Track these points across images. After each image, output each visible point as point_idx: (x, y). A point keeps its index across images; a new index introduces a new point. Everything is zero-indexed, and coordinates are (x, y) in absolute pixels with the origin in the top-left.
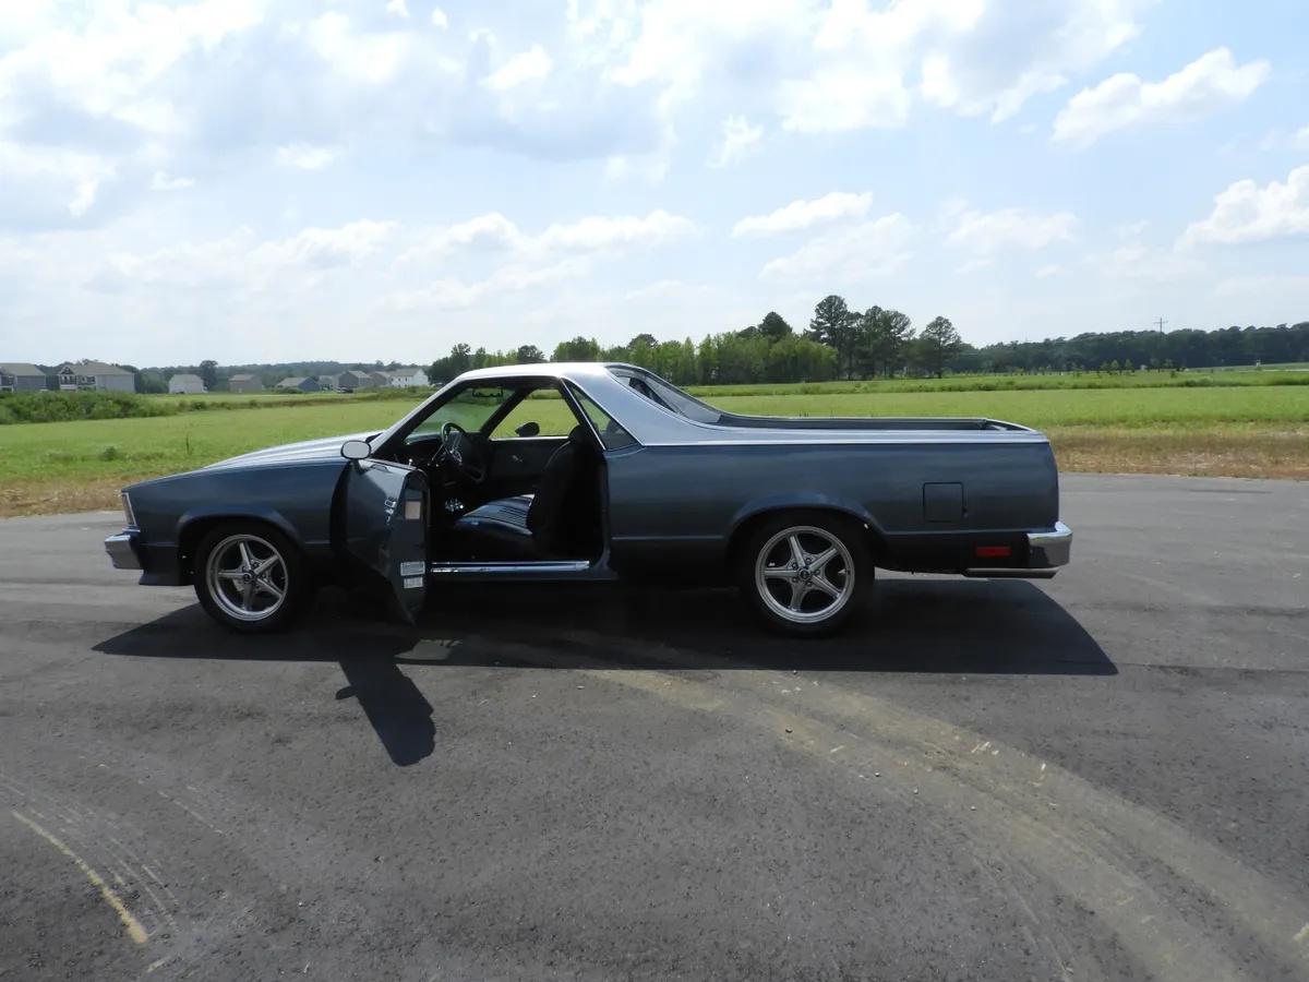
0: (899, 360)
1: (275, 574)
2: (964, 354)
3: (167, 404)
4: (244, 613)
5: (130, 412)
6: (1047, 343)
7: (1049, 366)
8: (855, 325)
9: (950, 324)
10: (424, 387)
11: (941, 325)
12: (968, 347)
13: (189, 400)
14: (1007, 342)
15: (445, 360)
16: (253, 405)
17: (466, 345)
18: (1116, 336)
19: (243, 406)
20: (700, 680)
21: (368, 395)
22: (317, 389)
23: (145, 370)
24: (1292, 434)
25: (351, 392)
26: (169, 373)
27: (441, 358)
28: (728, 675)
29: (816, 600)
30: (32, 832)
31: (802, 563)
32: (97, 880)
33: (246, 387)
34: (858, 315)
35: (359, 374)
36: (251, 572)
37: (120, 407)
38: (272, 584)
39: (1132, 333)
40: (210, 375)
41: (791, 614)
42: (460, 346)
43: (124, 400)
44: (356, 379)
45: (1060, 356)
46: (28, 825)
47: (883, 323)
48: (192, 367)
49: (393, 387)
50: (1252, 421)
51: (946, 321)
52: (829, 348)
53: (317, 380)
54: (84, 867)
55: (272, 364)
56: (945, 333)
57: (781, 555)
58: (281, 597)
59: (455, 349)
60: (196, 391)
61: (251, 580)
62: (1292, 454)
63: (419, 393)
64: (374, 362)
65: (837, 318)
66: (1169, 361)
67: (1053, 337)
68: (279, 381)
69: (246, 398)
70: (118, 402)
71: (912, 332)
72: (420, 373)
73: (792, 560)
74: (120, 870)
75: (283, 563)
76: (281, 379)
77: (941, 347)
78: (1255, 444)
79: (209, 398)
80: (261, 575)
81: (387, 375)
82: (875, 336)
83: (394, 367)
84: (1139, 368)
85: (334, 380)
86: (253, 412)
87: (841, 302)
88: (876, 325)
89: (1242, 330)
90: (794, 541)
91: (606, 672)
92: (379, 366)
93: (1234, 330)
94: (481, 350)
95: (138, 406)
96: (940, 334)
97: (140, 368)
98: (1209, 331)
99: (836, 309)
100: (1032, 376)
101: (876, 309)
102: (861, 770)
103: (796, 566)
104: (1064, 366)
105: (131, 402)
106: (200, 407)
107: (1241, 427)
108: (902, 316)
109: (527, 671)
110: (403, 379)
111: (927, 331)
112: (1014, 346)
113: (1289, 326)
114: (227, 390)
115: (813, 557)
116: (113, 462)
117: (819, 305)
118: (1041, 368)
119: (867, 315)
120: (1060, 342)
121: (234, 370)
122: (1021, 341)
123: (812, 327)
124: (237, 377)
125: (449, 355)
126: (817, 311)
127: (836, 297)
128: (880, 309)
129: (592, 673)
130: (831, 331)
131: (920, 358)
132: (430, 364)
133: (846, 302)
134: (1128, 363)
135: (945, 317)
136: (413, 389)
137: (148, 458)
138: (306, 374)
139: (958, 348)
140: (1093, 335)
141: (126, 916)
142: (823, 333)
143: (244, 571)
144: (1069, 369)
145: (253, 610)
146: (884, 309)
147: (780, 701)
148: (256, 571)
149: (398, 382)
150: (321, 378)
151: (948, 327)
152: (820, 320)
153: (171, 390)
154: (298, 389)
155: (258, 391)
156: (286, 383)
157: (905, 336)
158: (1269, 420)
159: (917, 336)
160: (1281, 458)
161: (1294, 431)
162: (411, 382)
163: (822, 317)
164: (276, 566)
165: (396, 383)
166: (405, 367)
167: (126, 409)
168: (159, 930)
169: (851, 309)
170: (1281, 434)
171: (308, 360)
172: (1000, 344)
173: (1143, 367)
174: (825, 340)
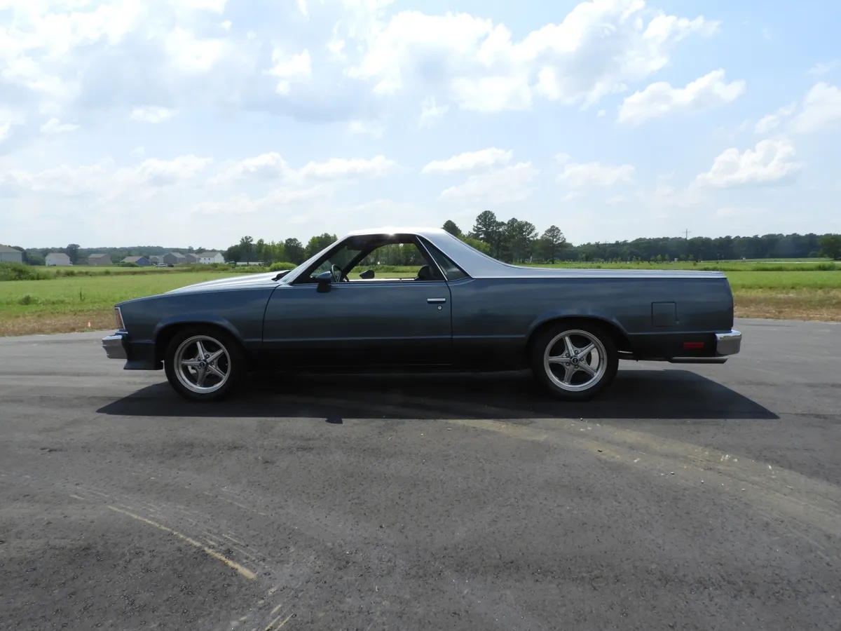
0: (528, 252)
1: (221, 362)
2: (567, 249)
3: (48, 272)
4: (198, 388)
5: (22, 276)
6: (617, 244)
7: (619, 258)
8: (501, 230)
9: (560, 231)
10: (221, 264)
11: (554, 230)
12: (570, 245)
13: (63, 270)
14: (593, 242)
15: (236, 246)
16: (107, 273)
17: (250, 237)
18: (658, 240)
19: (101, 274)
20: (525, 425)
21: (185, 268)
22: (148, 264)
23: (28, 250)
24: (786, 296)
25: (172, 266)
26: (46, 252)
27: (234, 245)
28: (540, 421)
29: (580, 377)
30: (131, 517)
31: (573, 354)
32: (198, 544)
33: (99, 262)
34: (503, 224)
35: (178, 255)
36: (205, 361)
37: (17, 273)
38: (218, 369)
39: (668, 238)
40: (74, 253)
41: (566, 386)
42: (246, 237)
43: (19, 268)
44: (176, 258)
45: (625, 252)
46: (124, 513)
47: (518, 229)
48: (61, 248)
49: (201, 264)
50: (760, 288)
51: (557, 228)
52: (485, 243)
53: (148, 258)
54: (181, 536)
55: (118, 247)
56: (556, 236)
57: (559, 348)
58: (225, 378)
59: (243, 239)
60: (65, 263)
61: (205, 366)
62: (789, 307)
63: (219, 267)
64: (187, 248)
65: (490, 226)
66: (691, 256)
67: (621, 240)
68: (122, 259)
69: (103, 269)
70: (15, 270)
71: (536, 235)
72: (219, 255)
73: (567, 352)
74: (208, 537)
75: (227, 354)
76: (124, 258)
77: (554, 245)
78: (767, 301)
79: (76, 269)
80: (211, 363)
81: (197, 256)
82: (513, 237)
83: (201, 251)
84: (674, 260)
85: (160, 259)
86: (108, 278)
87: (493, 215)
88: (514, 230)
89: (732, 238)
90: (567, 339)
91: (460, 421)
92: (191, 250)
93: (728, 238)
94: (261, 241)
95: (28, 273)
96: (554, 236)
97: (25, 248)
98: (713, 238)
99: (489, 220)
100: (609, 263)
101: (514, 220)
102: (660, 471)
103: (568, 355)
104: (629, 258)
105: (24, 270)
106: (70, 274)
107: (755, 291)
108: (530, 225)
109: (407, 421)
110: (207, 259)
111: (545, 234)
112: (597, 245)
113: (760, 236)
114: (87, 264)
115: (579, 350)
116: (30, 306)
117: (479, 217)
118: (615, 259)
119: (508, 223)
120: (625, 243)
121: (91, 251)
122: (602, 242)
123: (474, 230)
124: (93, 256)
125: (238, 243)
126: (477, 220)
127: (489, 212)
128: (516, 220)
129: (451, 421)
130: (486, 233)
131: (541, 251)
132: (225, 249)
133: (495, 215)
134: (667, 257)
135: (556, 226)
136: (215, 265)
137: (54, 303)
138: (140, 254)
139: (564, 245)
140: (644, 239)
141: (231, 563)
142: (481, 234)
143: (199, 360)
144: (631, 260)
145: (204, 386)
146: (519, 220)
147: (583, 435)
148: (208, 360)
149: (204, 261)
150: (151, 257)
151: (558, 232)
152: (479, 226)
153: (47, 263)
154: (137, 264)
155: (109, 265)
156: (127, 260)
157: (532, 237)
158: (771, 288)
159: (539, 237)
160: (783, 310)
161: (787, 294)
162: (212, 261)
163: (480, 224)
164: (223, 357)
165: (202, 261)
166: (208, 251)
167: (20, 275)
168: (260, 571)
169: (499, 219)
170: (779, 296)
171: (142, 245)
172: (589, 244)
173: (676, 259)
174: (482, 239)
